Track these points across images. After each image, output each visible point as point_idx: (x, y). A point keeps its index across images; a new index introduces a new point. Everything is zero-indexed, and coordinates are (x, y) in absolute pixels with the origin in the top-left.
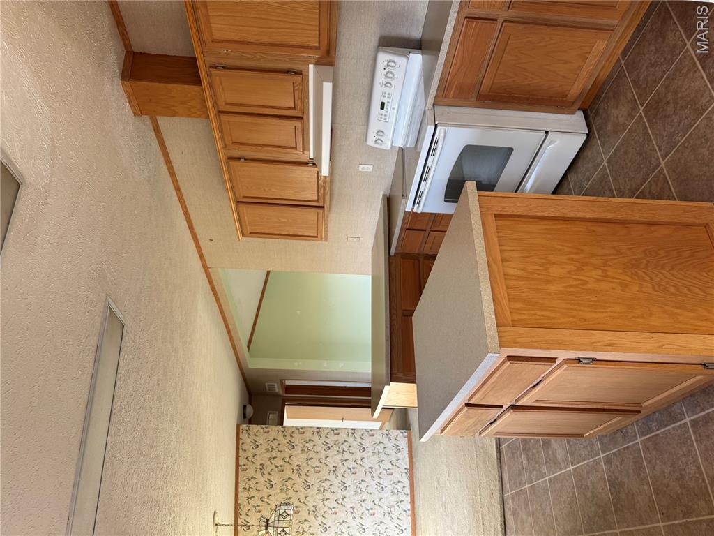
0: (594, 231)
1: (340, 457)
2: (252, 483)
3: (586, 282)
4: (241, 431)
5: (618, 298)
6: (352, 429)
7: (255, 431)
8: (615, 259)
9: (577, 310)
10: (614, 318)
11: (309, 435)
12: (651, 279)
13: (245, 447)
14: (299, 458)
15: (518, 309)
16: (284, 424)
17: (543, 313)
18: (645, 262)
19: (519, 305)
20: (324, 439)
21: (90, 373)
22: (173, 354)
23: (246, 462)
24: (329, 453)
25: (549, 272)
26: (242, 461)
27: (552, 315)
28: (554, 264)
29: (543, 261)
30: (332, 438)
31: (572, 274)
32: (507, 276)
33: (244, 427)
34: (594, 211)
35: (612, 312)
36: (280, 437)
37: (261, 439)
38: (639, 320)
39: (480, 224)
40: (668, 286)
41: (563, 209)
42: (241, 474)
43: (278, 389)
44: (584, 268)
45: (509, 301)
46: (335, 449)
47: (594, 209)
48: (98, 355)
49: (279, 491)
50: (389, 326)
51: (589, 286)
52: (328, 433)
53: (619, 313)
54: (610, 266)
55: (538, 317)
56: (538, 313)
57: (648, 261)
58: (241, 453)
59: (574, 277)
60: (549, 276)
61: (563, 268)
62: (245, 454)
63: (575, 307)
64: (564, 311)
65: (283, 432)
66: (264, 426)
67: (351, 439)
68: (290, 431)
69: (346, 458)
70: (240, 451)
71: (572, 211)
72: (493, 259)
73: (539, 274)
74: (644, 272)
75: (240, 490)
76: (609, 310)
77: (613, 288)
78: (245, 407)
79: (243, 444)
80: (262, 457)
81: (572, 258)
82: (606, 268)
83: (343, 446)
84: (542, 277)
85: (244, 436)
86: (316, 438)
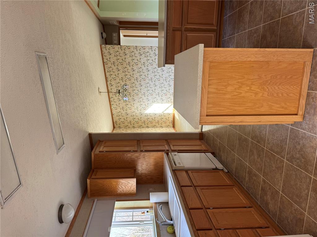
0: (253, 67)
1: (146, 59)
2: (111, 69)
3: (241, 93)
4: (102, 48)
5: (252, 100)
6: (151, 47)
7: (108, 47)
8: (257, 81)
9: (233, 106)
10: (247, 109)
11: (132, 49)
12: (269, 90)
13: (105, 54)
14: (129, 59)
15: (210, 107)
16: (121, 45)
17: (220, 108)
18: (269, 82)
19: (211, 106)
20: (139, 51)
21: (42, 90)
22: (68, 44)
23: (107, 61)
24: (141, 57)
25: (226, 89)
26: (105, 61)
27: (223, 109)
28: (230, 85)
29: (226, 84)
30: (142, 51)
31: (236, 90)
32: (209, 93)
33: (103, 46)
34: (256, 57)
35: (247, 106)
36: (120, 50)
37: (112, 51)
38: (257, 109)
39: (202, 70)
40: (274, 93)
41: (242, 56)
42: (106, 66)
43: (116, 23)
44: (242, 86)
45: (207, 104)
46: (143, 55)
47: (256, 56)
48: (42, 80)
49: (122, 72)
50: (166, 37)
51: (242, 95)
52: (140, 48)
53: (250, 106)
54: (254, 85)
55: (217, 110)
56: (218, 108)
57: (271, 81)
58: (104, 57)
59: (238, 91)
60: (227, 91)
61: (234, 87)
62: (106, 58)
63: (233, 105)
64: (228, 107)
65: (121, 48)
66: (112, 45)
67: (150, 51)
68: (124, 48)
69: (148, 59)
70: (104, 56)
71: (246, 57)
72: (204, 86)
73: (222, 91)
74: (267, 87)
75: (106, 72)
76: (247, 105)
77: (251, 95)
78: (102, 33)
79: (104, 53)
80: (113, 59)
81: (239, 82)
82: (251, 86)
83: (147, 54)
84: (223, 92)
85: (104, 50)
86: (135, 51)
